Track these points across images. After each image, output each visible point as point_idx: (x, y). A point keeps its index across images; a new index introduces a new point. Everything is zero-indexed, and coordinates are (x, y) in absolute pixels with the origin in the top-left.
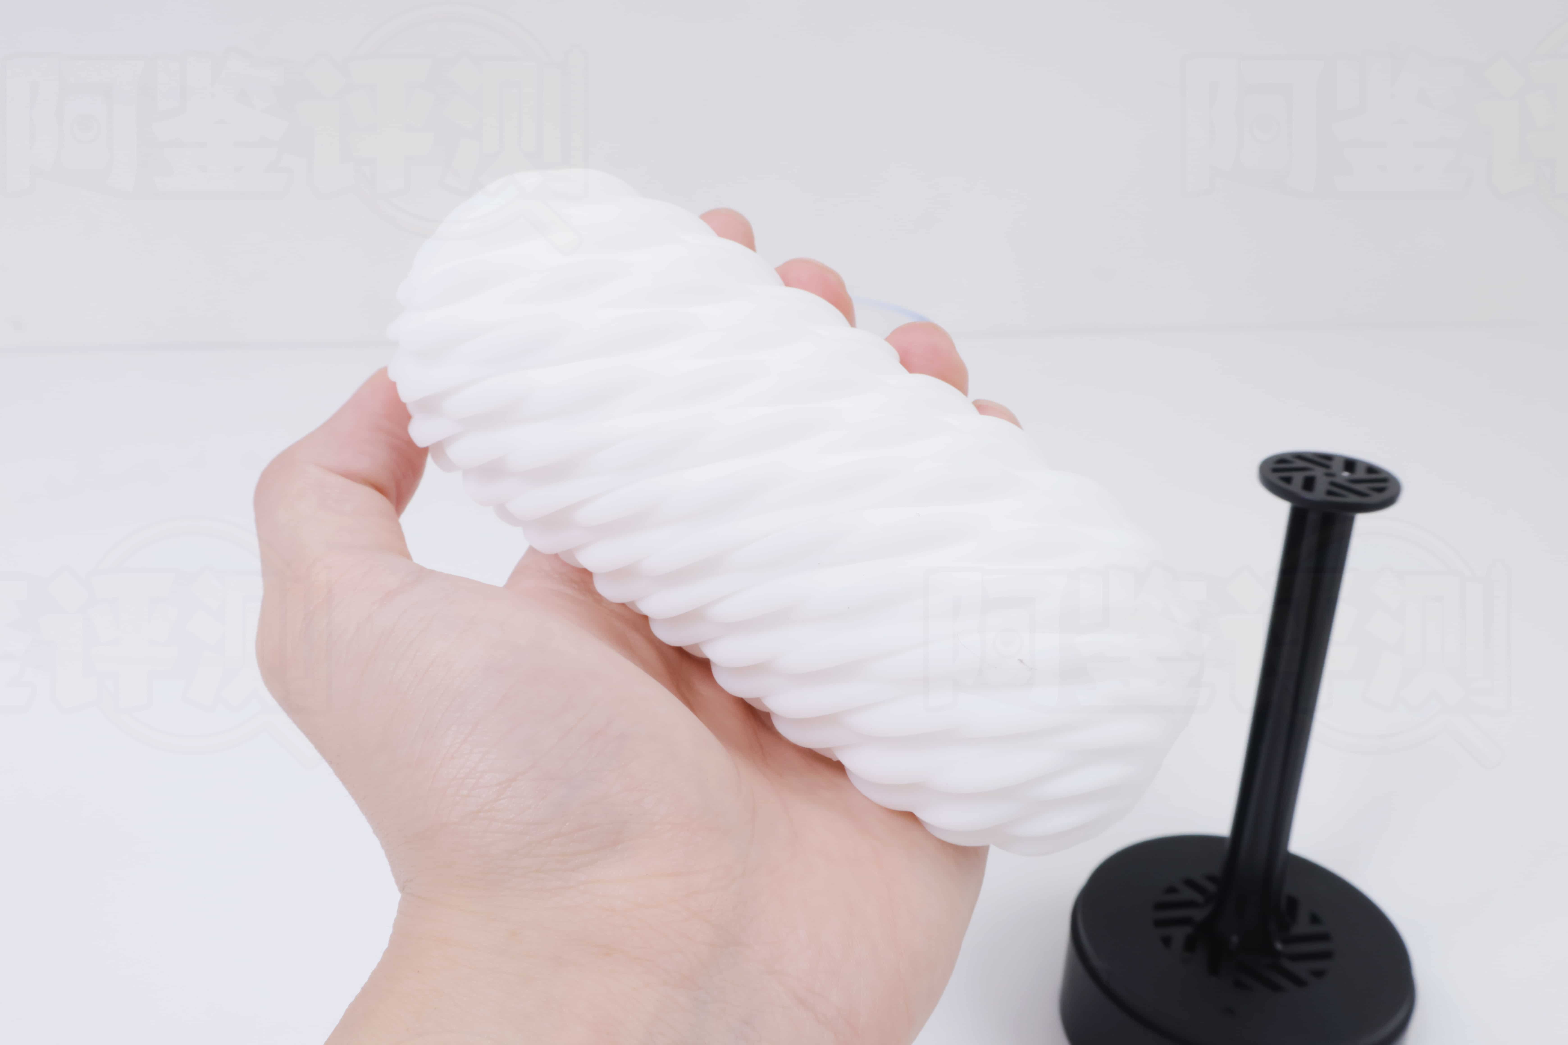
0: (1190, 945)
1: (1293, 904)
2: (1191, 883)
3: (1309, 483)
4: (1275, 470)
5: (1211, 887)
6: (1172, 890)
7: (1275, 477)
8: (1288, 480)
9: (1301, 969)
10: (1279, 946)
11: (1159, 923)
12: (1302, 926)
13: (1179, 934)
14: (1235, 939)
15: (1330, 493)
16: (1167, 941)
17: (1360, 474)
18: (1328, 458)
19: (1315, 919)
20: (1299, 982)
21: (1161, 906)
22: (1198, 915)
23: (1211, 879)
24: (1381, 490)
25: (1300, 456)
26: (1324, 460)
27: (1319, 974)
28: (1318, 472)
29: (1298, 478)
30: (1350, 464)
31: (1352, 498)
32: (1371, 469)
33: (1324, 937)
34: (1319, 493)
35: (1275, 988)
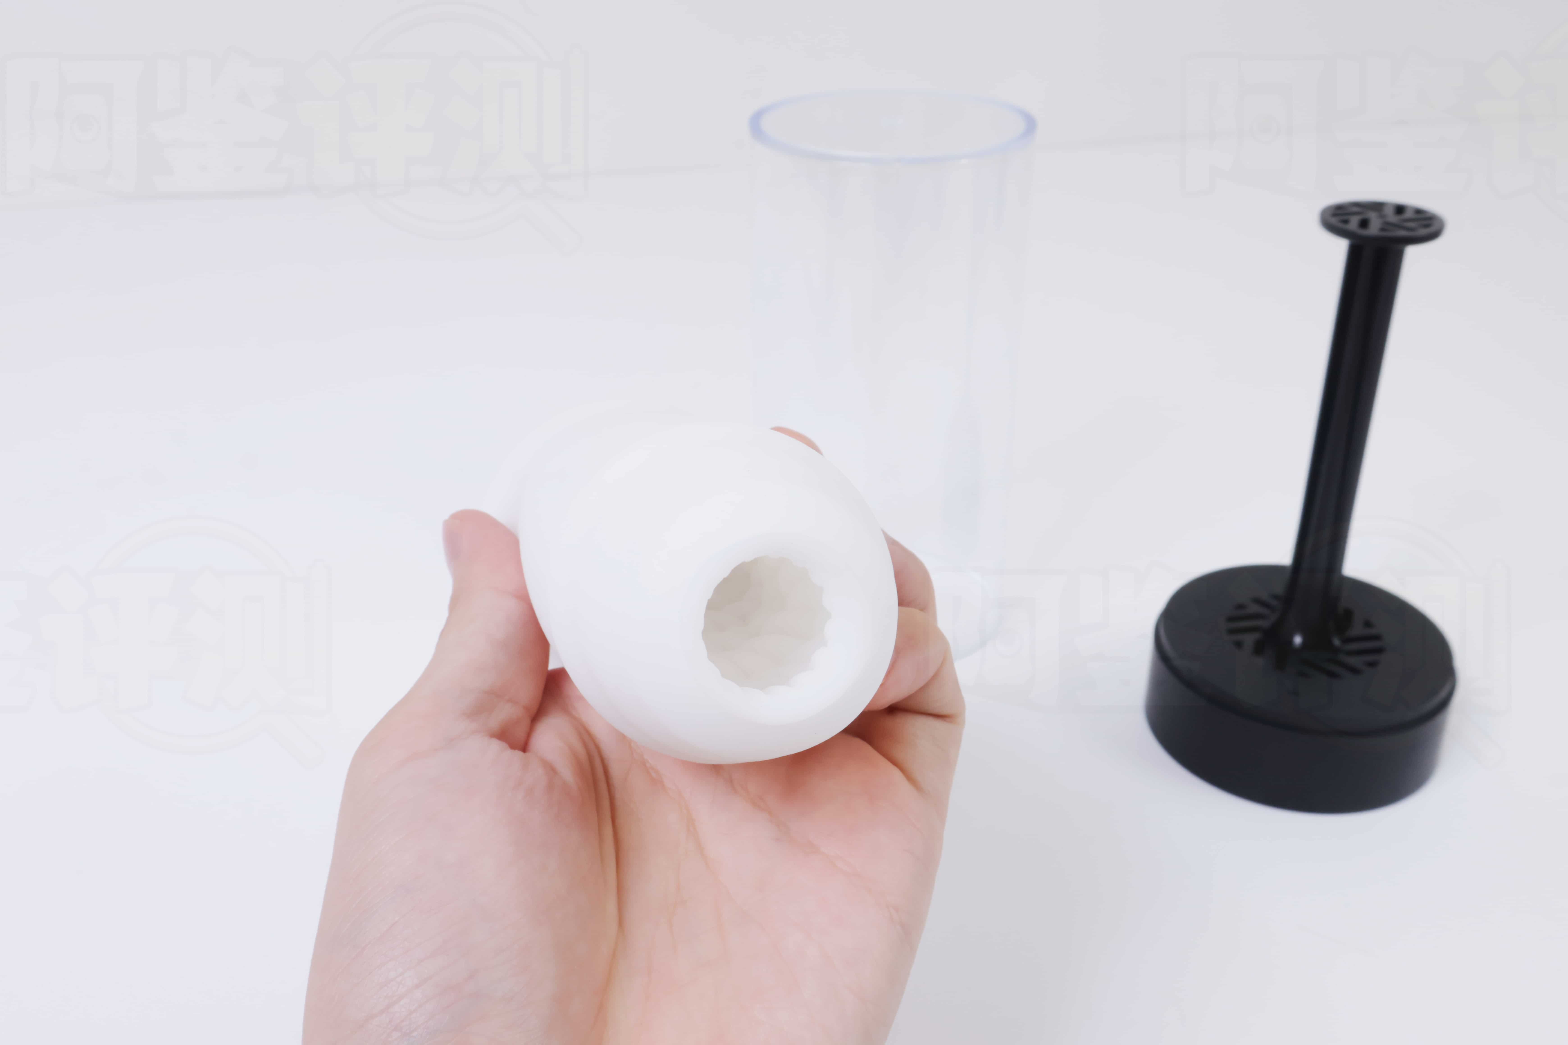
0: (1259, 649)
1: (1348, 614)
2: (1258, 601)
3: (1364, 224)
4: (1335, 216)
5: (1276, 603)
6: (1241, 607)
7: (1334, 221)
8: (1346, 222)
9: (1356, 661)
10: (1336, 642)
11: (1232, 632)
12: (1357, 629)
13: (1250, 639)
14: (1298, 640)
15: (1382, 229)
16: (1239, 645)
17: (1408, 215)
18: (1381, 204)
19: (1368, 624)
20: (1354, 671)
21: (1231, 619)
22: (1264, 624)
23: (1275, 597)
24: (1427, 226)
25: (1356, 204)
26: (1377, 207)
27: (1372, 664)
28: (1373, 216)
29: (1354, 222)
30: (1400, 209)
31: (1402, 233)
32: (1419, 211)
33: (1377, 638)
34: (1374, 229)
35: (1333, 675)
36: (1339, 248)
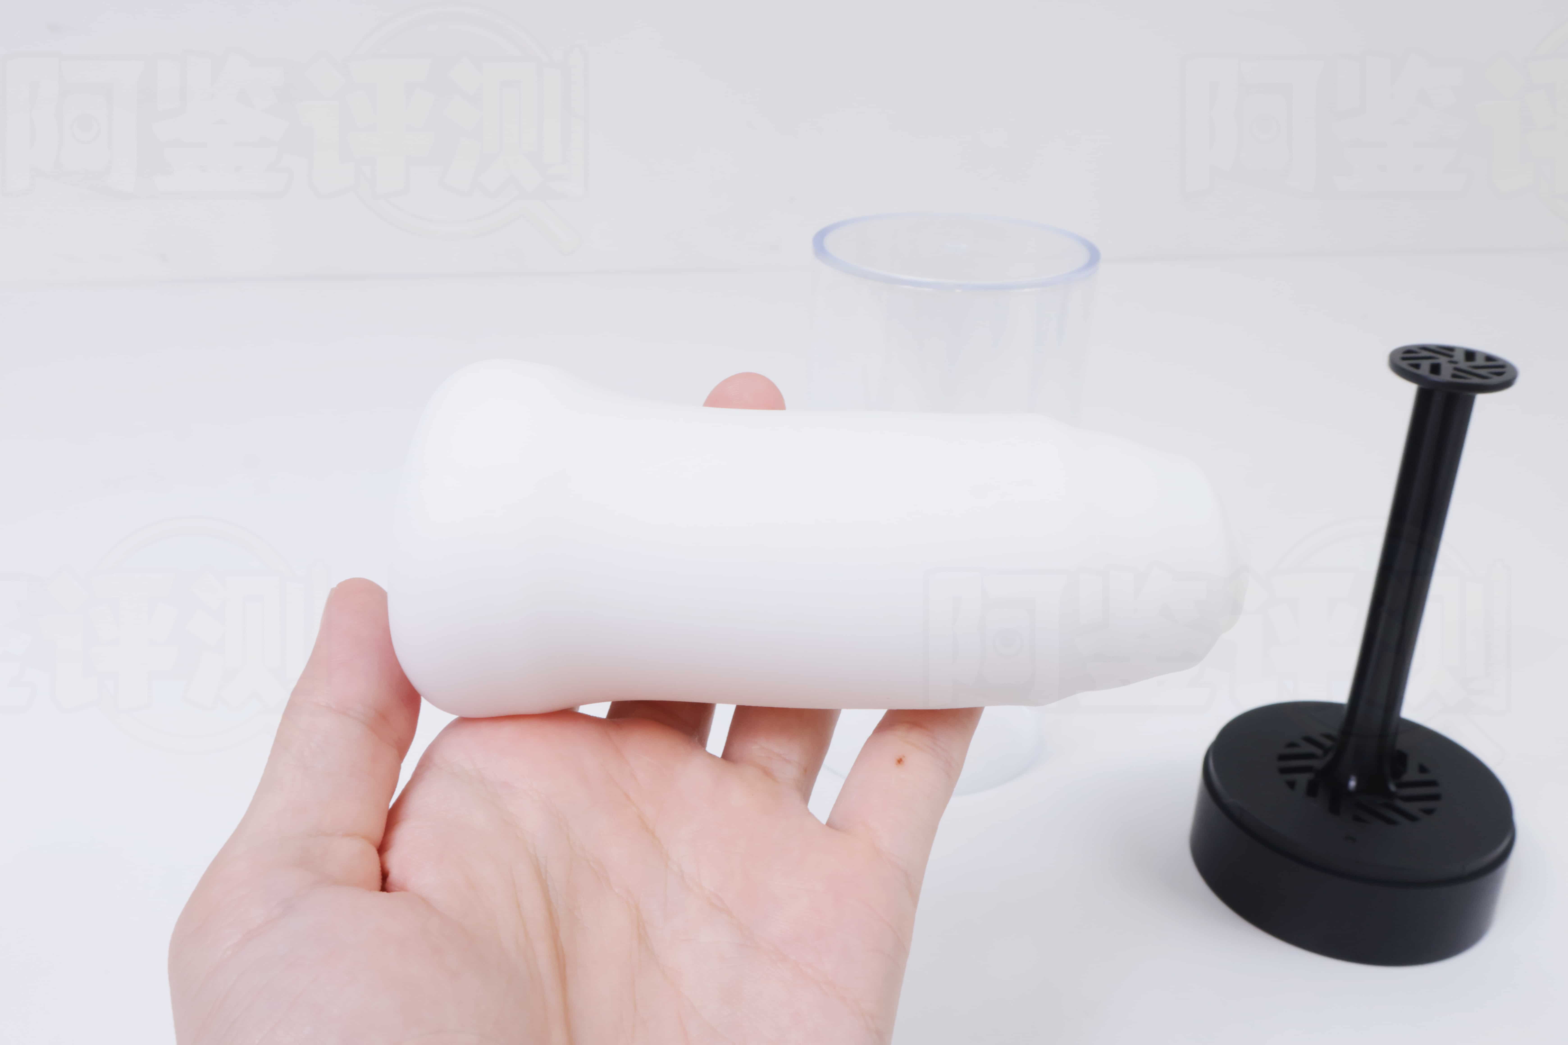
0: (1312, 790)
1: (1403, 757)
2: (1309, 740)
3: (1436, 369)
4: (1404, 359)
5: (1328, 743)
6: (1292, 745)
7: (1405, 364)
8: (1417, 366)
9: (1412, 808)
10: (1393, 788)
11: (1283, 771)
12: (1412, 774)
13: (1302, 779)
14: (1352, 784)
15: (1454, 376)
16: (1291, 784)
17: (1480, 361)
18: (1451, 349)
19: (1423, 769)
20: (1412, 818)
21: (1282, 758)
22: (1317, 764)
23: (1330, 737)
24: (1500, 375)
25: (1425, 348)
26: (1447, 351)
27: (1429, 812)
28: (1442, 360)
29: (1425, 367)
30: (1470, 355)
31: (1471, 380)
32: (1489, 358)
33: (1433, 783)
34: (1446, 374)
35: (1390, 822)
36: (1409, 391)
